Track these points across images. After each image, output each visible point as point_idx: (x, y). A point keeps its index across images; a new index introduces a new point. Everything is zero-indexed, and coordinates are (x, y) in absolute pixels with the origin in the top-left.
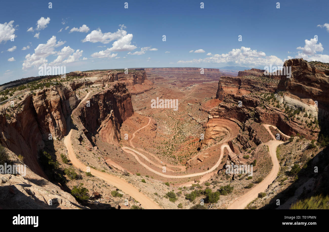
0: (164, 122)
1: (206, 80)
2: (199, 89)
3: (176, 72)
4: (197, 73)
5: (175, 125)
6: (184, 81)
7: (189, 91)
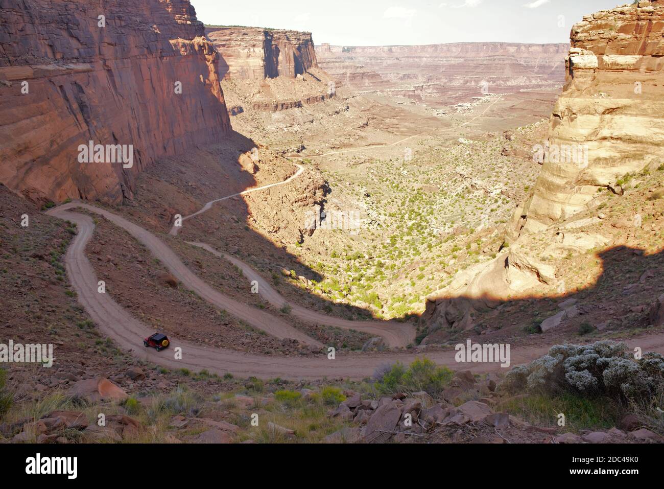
0: (357, 189)
1: (534, 82)
2: (504, 110)
3: (425, 59)
4: (499, 60)
5: (403, 204)
6: (453, 89)
7: (467, 114)
